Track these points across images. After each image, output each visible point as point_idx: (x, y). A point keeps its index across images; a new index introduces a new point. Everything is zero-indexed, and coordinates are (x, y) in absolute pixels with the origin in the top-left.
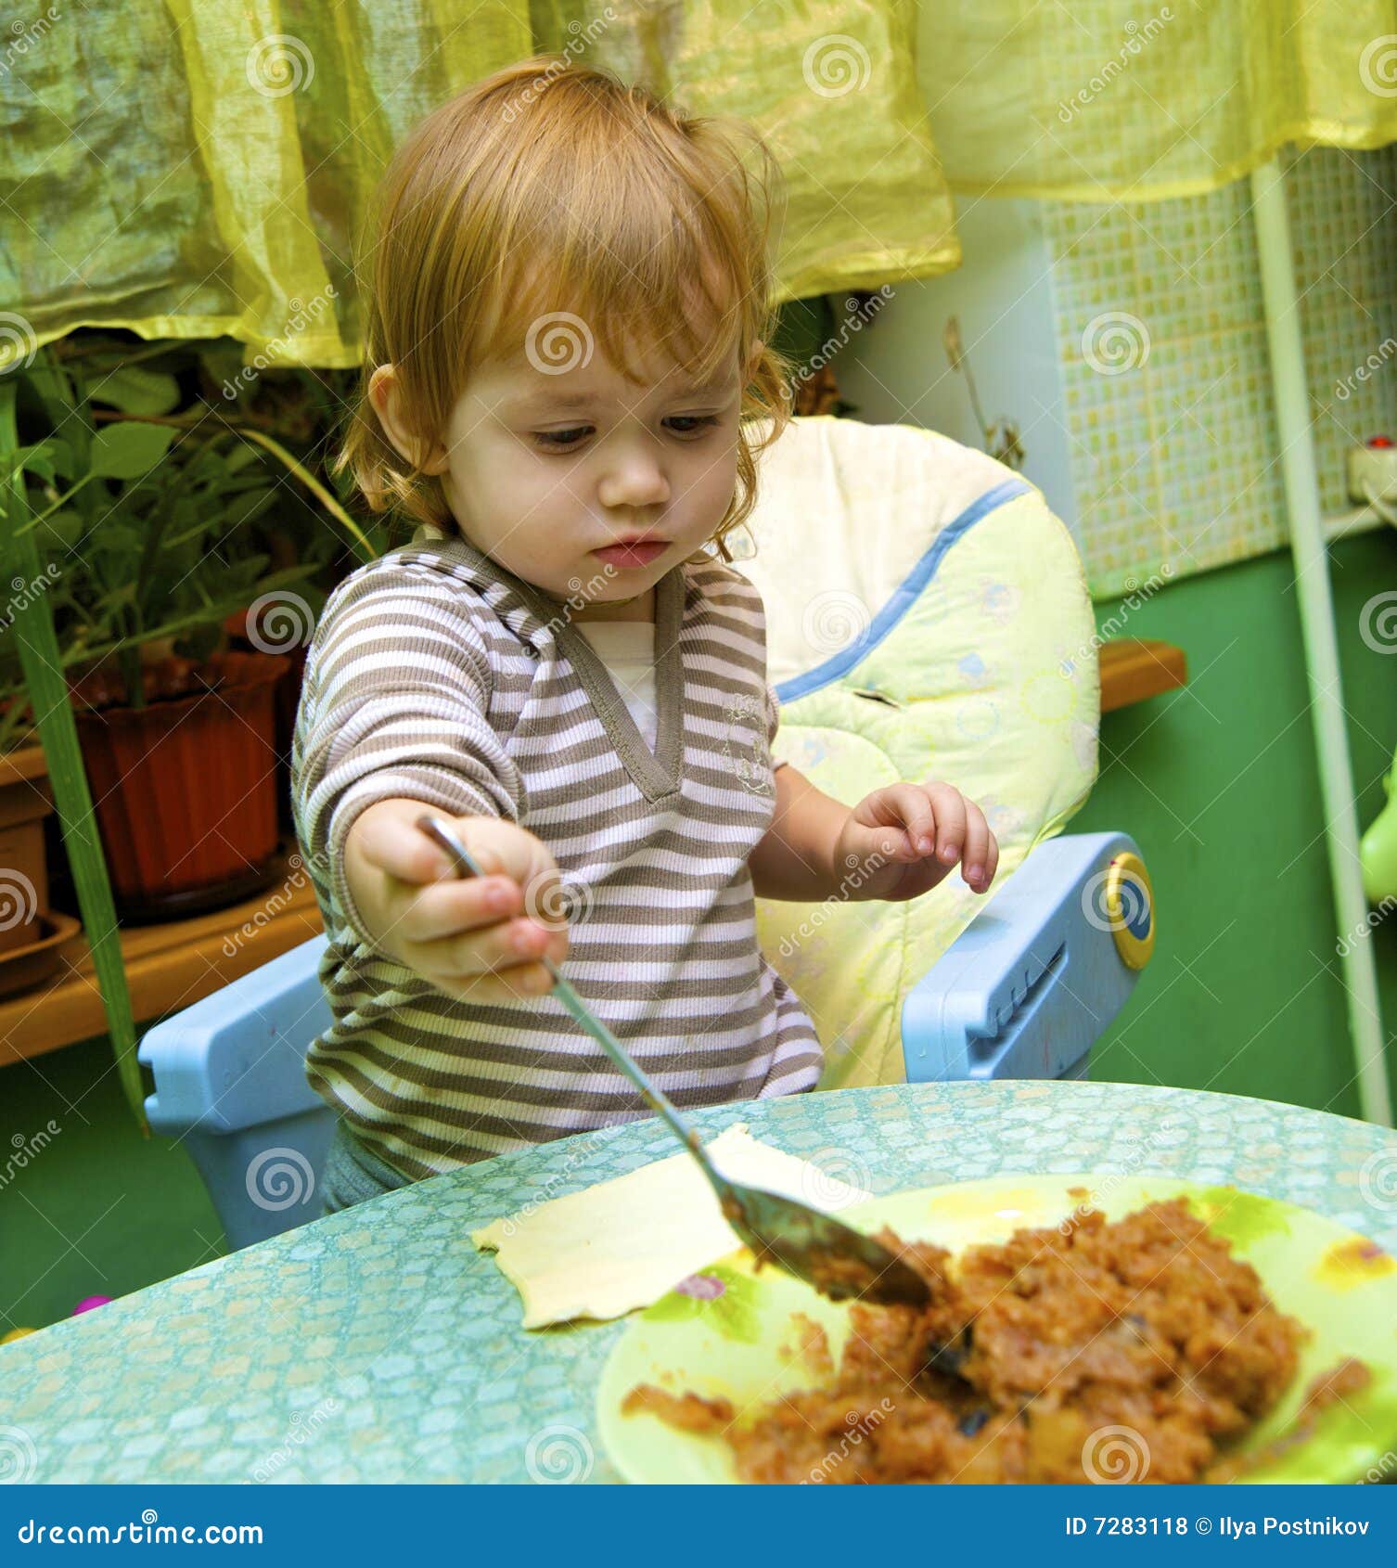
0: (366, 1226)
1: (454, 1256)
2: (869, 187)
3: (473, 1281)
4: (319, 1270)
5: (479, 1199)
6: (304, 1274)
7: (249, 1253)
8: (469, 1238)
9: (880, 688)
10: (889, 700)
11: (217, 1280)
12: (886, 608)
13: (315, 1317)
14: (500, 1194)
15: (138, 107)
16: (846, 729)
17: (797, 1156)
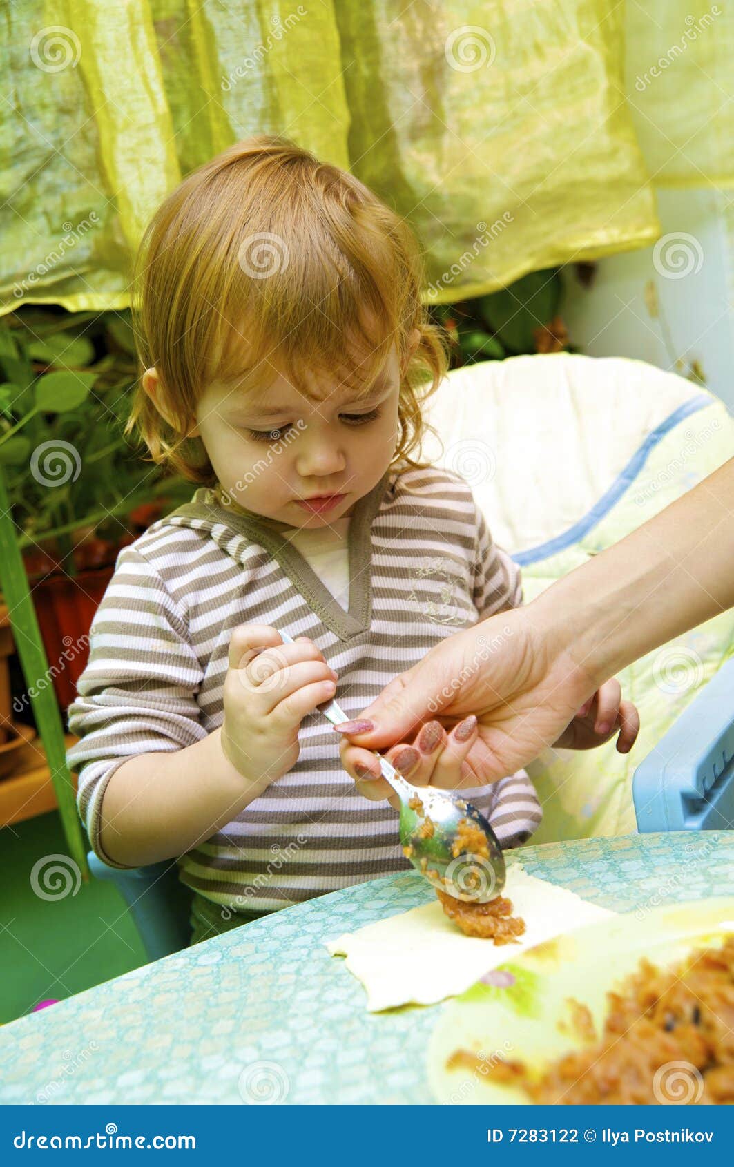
0: (251, 940)
1: (315, 961)
2: (590, 183)
3: (330, 978)
4: (219, 971)
5: (332, 919)
6: (208, 975)
7: (167, 960)
8: (326, 948)
11: (146, 980)
12: (608, 491)
13: (217, 1005)
14: (346, 916)
15: (61, 142)
17: (560, 886)
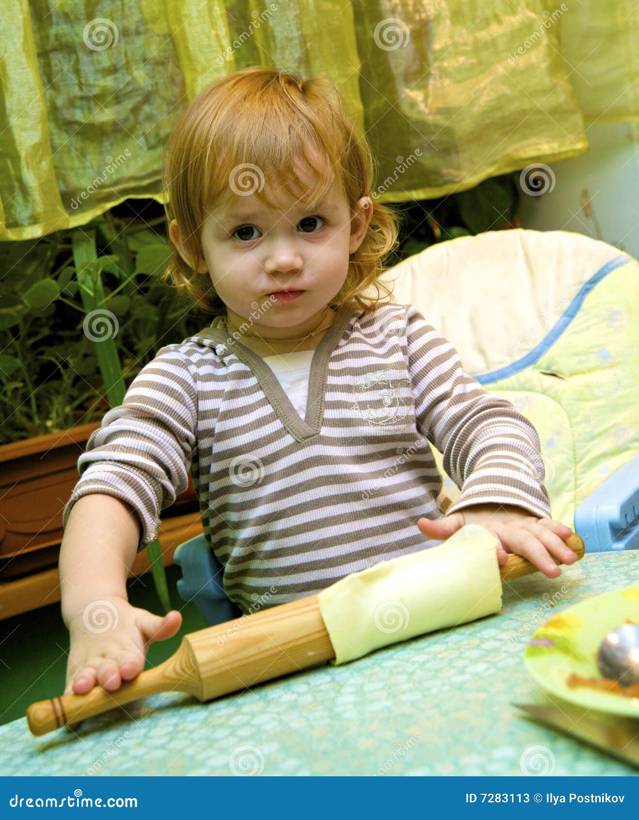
9: (554, 369)
10: (560, 375)
12: (555, 327)
15: (156, 84)
16: (537, 392)
